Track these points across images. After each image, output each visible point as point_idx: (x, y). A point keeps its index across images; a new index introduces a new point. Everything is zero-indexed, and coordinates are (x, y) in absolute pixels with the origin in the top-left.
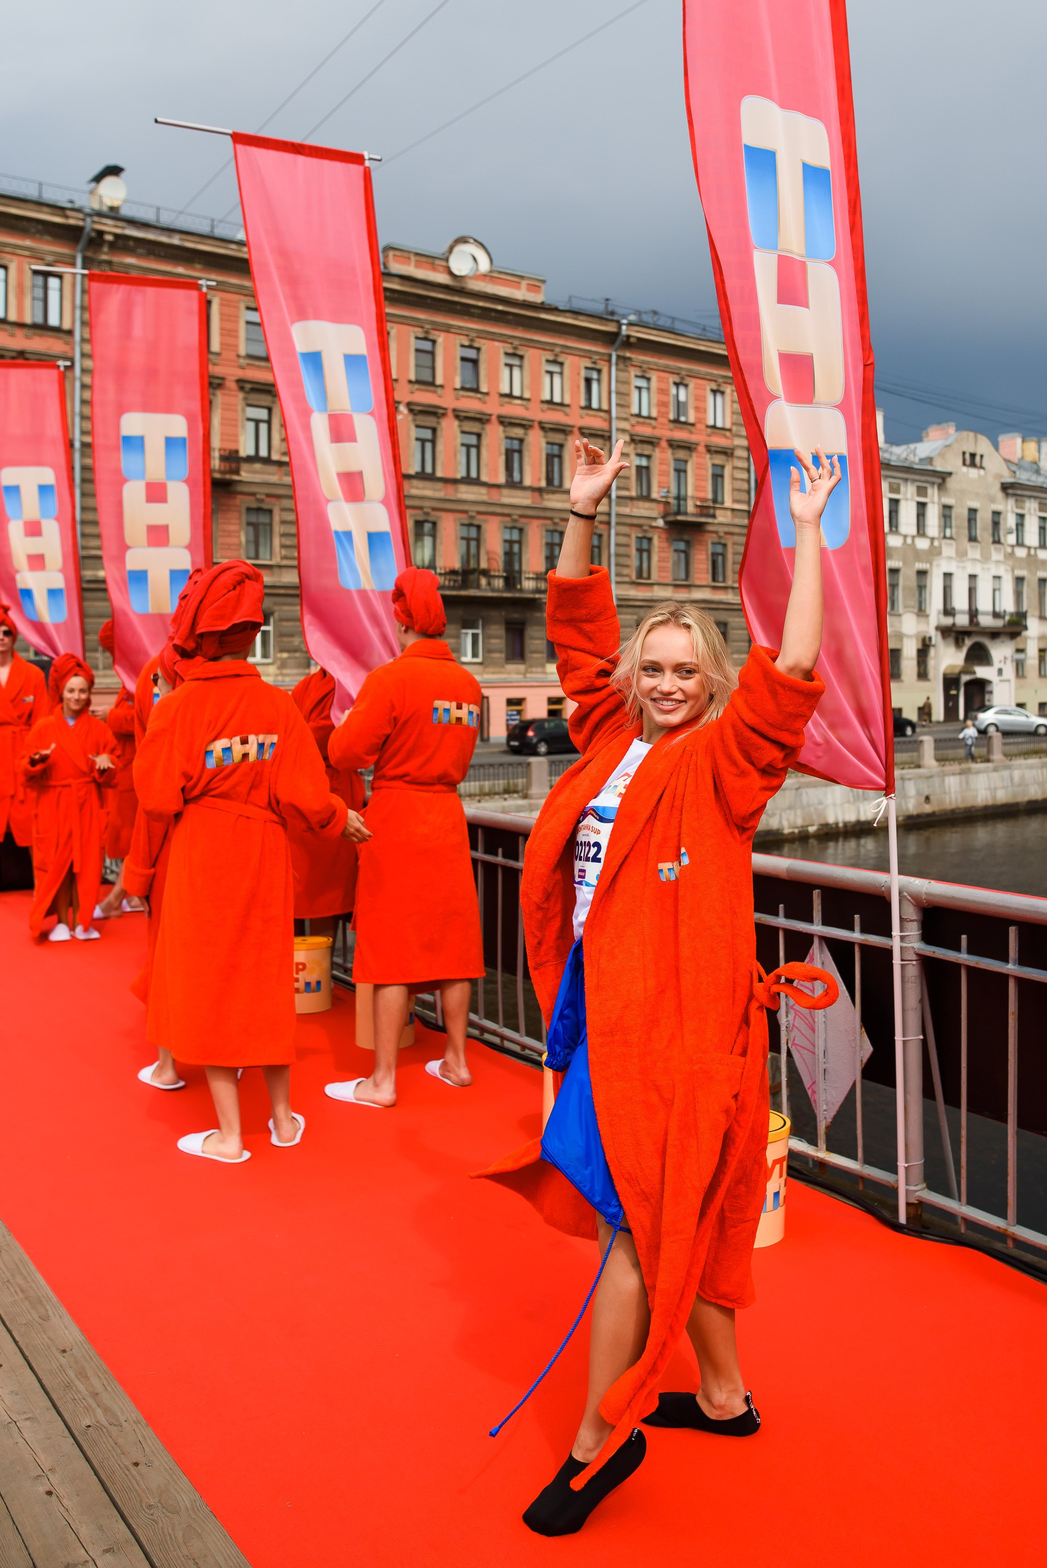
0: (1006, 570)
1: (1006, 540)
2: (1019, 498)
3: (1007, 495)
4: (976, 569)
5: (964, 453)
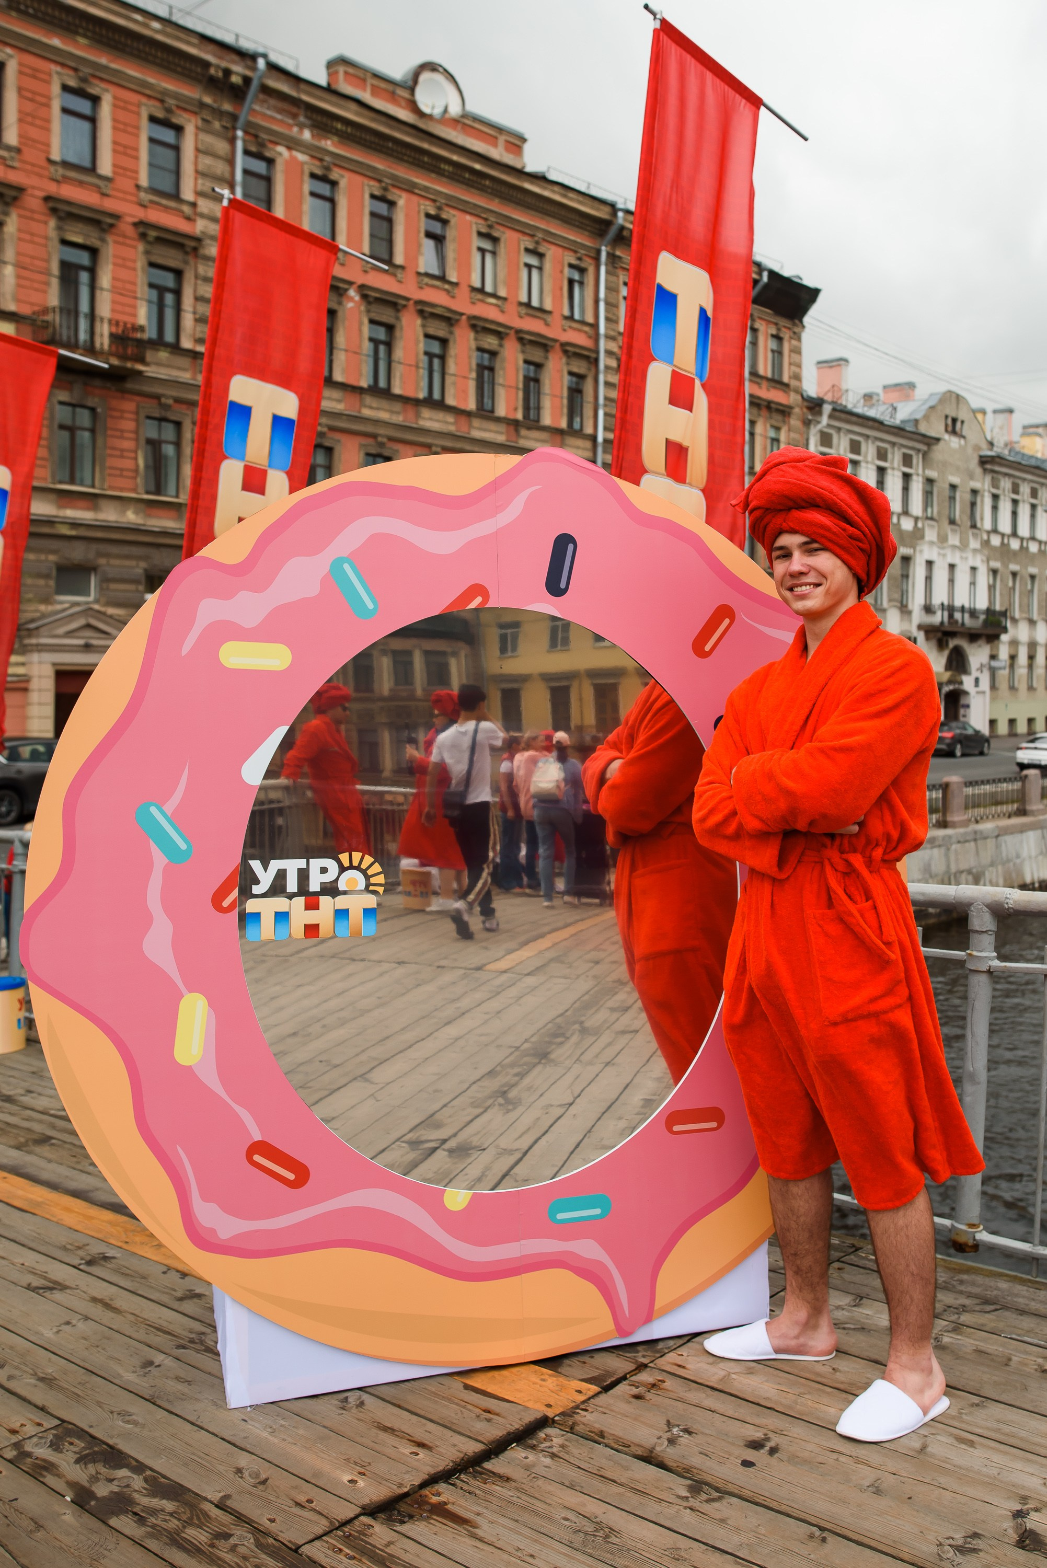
0: (982, 561)
1: (982, 524)
2: (995, 475)
3: (985, 471)
4: (955, 558)
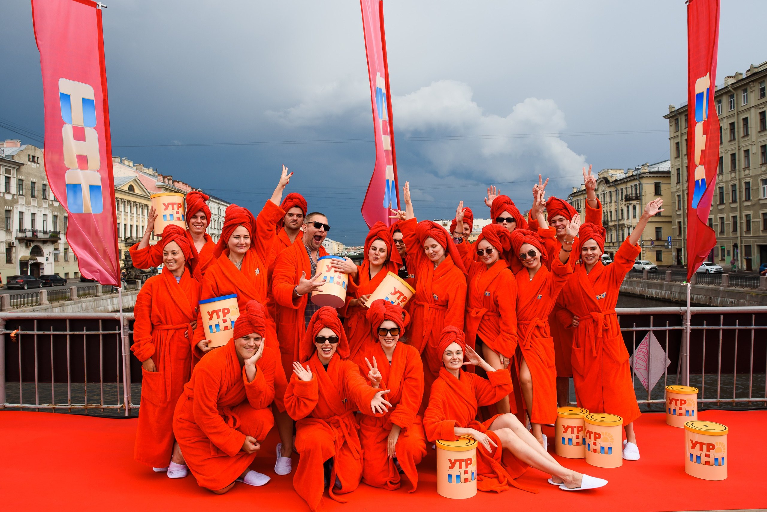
0: (49, 212)
1: (49, 198)
4: (35, 211)
5: (29, 155)
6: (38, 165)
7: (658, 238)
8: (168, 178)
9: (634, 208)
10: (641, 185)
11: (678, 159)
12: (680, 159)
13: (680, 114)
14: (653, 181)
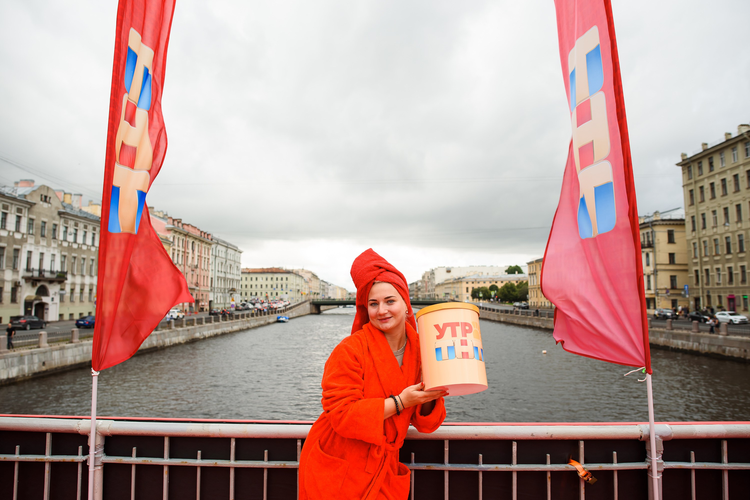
0: (58, 252)
1: (59, 238)
2: (66, 219)
3: (60, 217)
4: (44, 251)
5: (41, 195)
6: (50, 205)
7: (673, 287)
8: (178, 221)
9: (647, 255)
10: (654, 234)
11: (692, 207)
12: (694, 207)
13: (693, 161)
14: (666, 229)
